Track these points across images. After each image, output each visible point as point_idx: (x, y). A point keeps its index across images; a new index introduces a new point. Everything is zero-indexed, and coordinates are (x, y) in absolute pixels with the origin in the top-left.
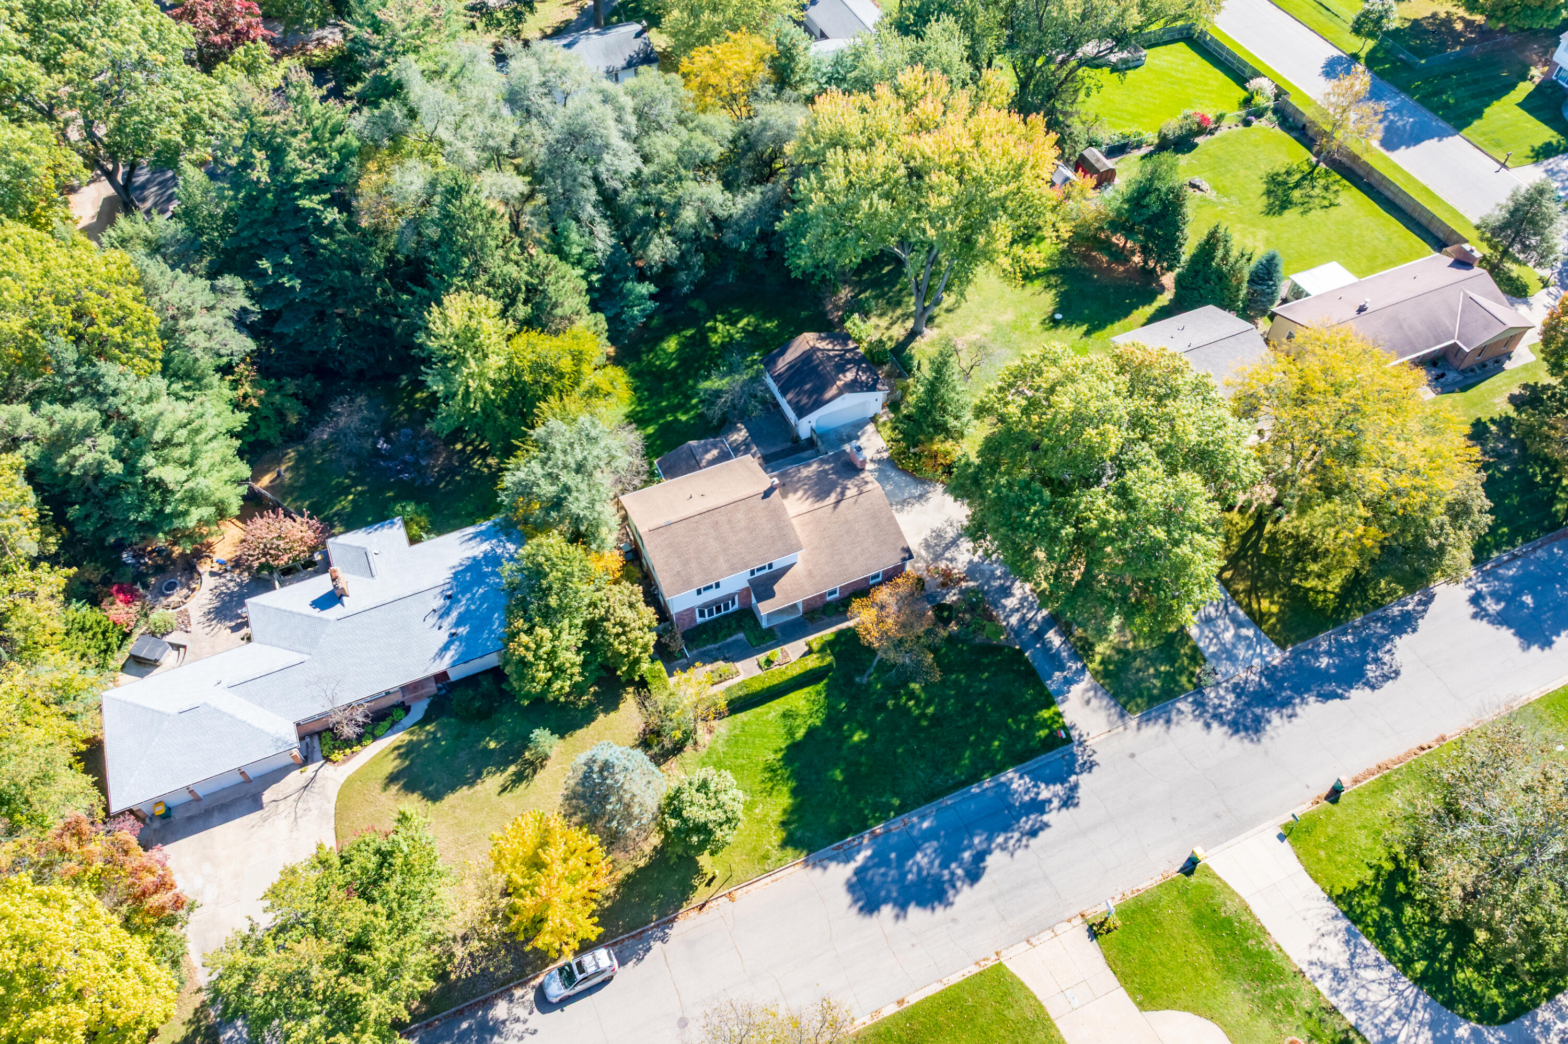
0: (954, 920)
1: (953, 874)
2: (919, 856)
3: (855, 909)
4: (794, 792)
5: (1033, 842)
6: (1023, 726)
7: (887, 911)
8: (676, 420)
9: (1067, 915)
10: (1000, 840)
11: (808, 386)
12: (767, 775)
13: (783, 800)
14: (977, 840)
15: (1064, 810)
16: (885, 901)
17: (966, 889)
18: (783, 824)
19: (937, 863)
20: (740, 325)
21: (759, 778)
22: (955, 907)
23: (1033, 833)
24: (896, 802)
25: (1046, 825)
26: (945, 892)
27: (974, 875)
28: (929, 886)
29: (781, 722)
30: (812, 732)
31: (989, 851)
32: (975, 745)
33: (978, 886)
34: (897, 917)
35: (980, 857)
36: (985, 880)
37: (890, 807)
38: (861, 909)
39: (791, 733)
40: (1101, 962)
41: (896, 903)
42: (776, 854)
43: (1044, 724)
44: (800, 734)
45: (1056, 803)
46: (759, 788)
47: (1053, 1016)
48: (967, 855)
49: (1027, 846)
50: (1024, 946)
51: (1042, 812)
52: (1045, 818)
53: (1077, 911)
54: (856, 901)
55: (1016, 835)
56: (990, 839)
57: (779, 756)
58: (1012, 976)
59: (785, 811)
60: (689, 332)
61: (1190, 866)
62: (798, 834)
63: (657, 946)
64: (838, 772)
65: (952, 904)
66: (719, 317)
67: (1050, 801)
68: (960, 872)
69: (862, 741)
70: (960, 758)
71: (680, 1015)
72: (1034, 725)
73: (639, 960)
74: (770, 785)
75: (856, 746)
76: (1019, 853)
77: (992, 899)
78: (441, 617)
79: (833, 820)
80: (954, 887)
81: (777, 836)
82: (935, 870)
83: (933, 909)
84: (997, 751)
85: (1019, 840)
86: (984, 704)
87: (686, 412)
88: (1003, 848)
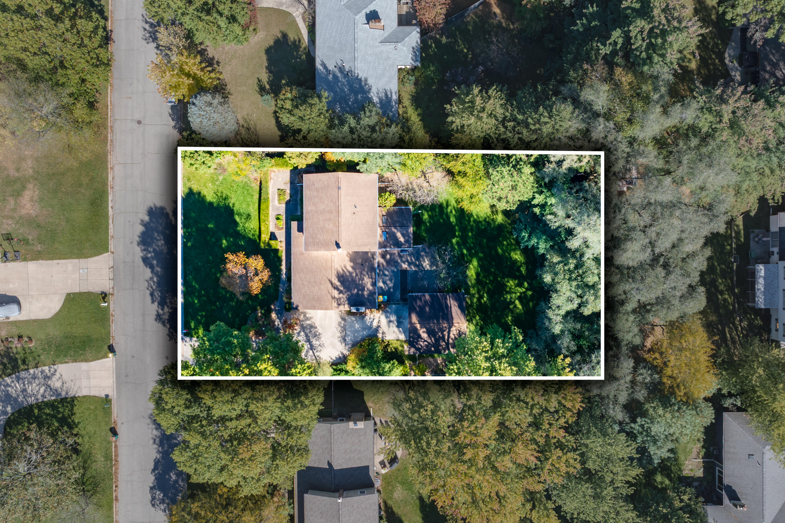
0: (132, 243)
1: (150, 252)
2: (163, 242)
3: (152, 206)
4: (211, 204)
5: (148, 292)
6: (199, 317)
7: (147, 218)
8: (454, 236)
9: (115, 288)
10: (155, 279)
11: (427, 309)
12: (224, 196)
13: (210, 197)
14: (159, 269)
15: (156, 313)
16: (151, 219)
17: (142, 255)
18: (199, 193)
19: (157, 248)
20: (517, 302)
21: (224, 192)
22: (136, 246)
23: (152, 294)
24: (189, 244)
25: (153, 302)
26: (144, 245)
27: (145, 260)
28: (149, 240)
29: (247, 212)
30: (236, 224)
31: (152, 272)
32: (199, 292)
33: (141, 260)
34: (142, 221)
35: (152, 267)
36: (142, 264)
37: (188, 241)
38: (152, 208)
39: (239, 214)
40: (91, 289)
41: (148, 223)
42: (188, 185)
43: (196, 328)
44: (237, 218)
45: (160, 311)
46: (220, 189)
47: (81, 260)
48: (155, 262)
49: (148, 289)
50: (111, 264)
51: (159, 304)
52: (156, 303)
53: (115, 293)
54: (156, 207)
55: (154, 287)
56: (157, 276)
57: (231, 205)
58: (101, 253)
59: (205, 196)
60: (523, 270)
61: (111, 349)
62: (192, 197)
63: (173, 123)
64: (212, 226)
65: (138, 245)
66: (530, 293)
67: (162, 309)
68: (149, 255)
69: (222, 244)
70: (196, 282)
71: (143, 122)
72: (198, 323)
73: (170, 115)
74: (219, 195)
75: (221, 240)
76: (146, 284)
77: (133, 262)
78: (340, 68)
79: (193, 214)
80: (144, 250)
81: (195, 188)
82: (154, 246)
83: (139, 237)
84: (193, 299)
85: (152, 287)
86: (216, 306)
87: (458, 243)
88: (151, 279)
